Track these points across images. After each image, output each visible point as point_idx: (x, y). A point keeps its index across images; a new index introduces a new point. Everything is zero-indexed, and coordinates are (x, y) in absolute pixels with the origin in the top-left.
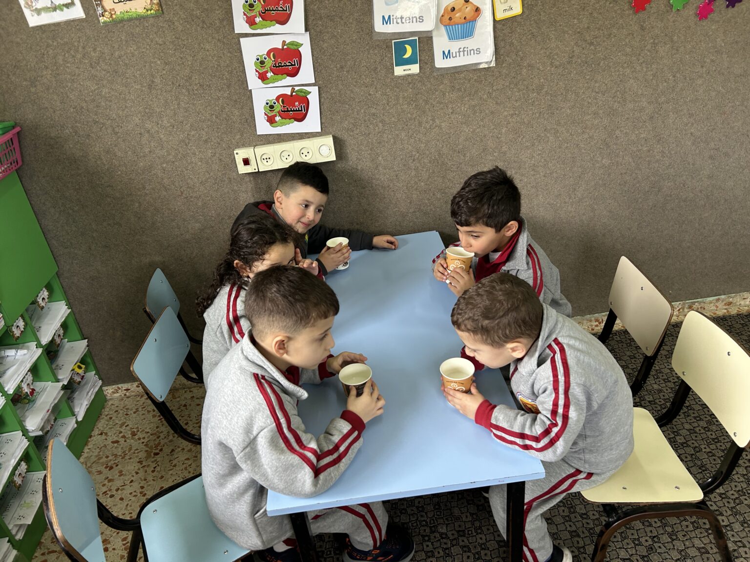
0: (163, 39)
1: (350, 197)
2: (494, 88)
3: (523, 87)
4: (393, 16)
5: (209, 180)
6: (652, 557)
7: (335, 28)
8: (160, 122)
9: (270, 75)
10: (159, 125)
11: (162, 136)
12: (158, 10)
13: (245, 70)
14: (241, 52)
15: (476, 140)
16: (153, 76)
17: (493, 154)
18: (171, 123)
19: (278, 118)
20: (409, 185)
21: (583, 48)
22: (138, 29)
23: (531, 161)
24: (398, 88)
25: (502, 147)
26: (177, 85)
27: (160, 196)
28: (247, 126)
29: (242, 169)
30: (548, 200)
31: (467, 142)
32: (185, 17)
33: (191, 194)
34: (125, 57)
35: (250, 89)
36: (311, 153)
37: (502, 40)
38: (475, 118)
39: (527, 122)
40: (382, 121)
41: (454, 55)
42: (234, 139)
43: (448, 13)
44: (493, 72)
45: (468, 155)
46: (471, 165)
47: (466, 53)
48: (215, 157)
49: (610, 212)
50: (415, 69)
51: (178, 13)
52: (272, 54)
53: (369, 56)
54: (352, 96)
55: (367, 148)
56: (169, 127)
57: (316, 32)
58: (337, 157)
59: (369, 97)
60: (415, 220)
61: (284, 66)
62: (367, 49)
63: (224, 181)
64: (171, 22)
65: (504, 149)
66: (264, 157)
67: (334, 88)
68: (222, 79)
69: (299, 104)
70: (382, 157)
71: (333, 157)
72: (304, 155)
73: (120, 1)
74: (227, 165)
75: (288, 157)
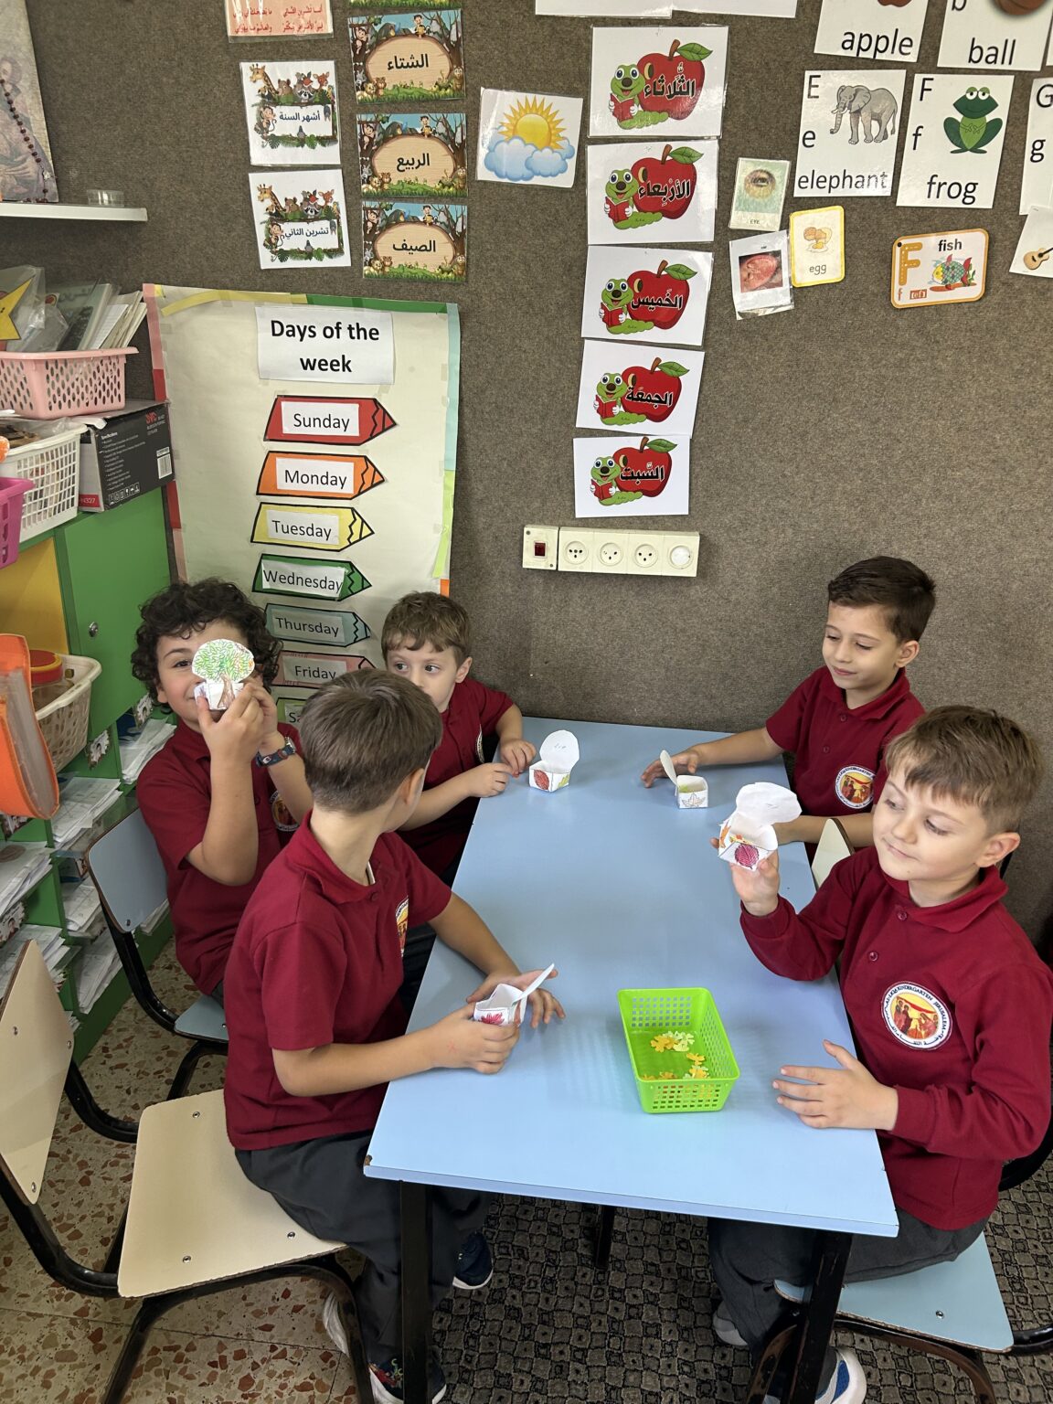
2: (1014, 507)
5: (468, 568)
7: (750, 353)
12: (461, 274)
13: (578, 393)
14: (580, 364)
19: (613, 490)
28: (557, 489)
29: (530, 561)
36: (654, 557)
38: (966, 553)
40: (795, 526)
42: (528, 507)
48: (489, 532)
51: (491, 283)
52: (632, 375)
53: (798, 410)
54: (752, 472)
57: (717, 353)
58: (698, 572)
59: (781, 480)
61: (647, 400)
63: (494, 575)
64: (476, 294)
66: (573, 547)
68: (536, 403)
69: (654, 465)
71: (691, 571)
72: (643, 557)
73: (404, 248)
74: (506, 549)
75: (612, 556)
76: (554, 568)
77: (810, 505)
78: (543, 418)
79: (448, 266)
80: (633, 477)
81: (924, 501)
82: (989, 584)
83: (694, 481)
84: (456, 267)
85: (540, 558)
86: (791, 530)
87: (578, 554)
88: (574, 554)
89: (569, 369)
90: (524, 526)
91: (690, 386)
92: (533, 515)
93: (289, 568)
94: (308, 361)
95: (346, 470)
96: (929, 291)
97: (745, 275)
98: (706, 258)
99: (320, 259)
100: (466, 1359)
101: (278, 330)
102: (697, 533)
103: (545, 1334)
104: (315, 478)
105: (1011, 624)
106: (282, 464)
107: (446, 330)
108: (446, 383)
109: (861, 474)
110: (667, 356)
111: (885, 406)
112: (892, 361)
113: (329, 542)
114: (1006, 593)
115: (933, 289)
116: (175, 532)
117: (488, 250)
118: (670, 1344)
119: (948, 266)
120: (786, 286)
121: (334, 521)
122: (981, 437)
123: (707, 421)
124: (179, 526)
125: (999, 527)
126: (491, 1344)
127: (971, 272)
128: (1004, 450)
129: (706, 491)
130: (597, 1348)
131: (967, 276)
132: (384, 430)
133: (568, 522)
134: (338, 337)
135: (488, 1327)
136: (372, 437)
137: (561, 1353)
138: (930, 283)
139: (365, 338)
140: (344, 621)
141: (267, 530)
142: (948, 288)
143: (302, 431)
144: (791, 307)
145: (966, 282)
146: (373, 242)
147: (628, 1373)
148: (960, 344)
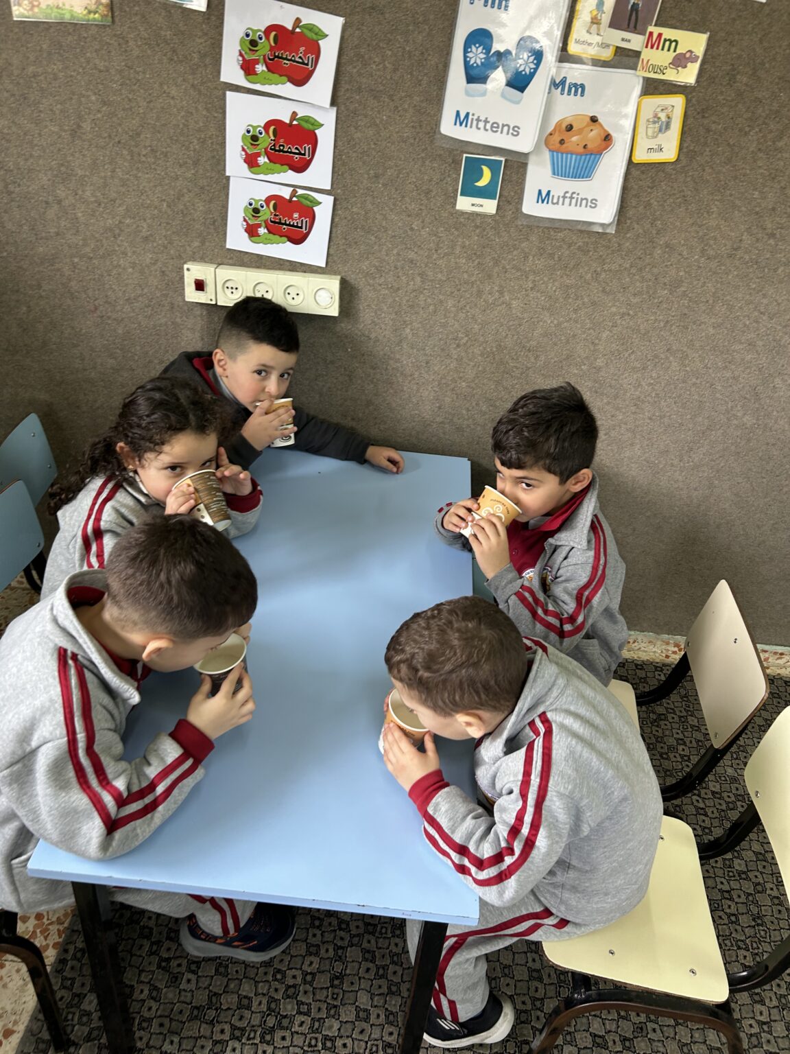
0: (106, 64)
1: (349, 376)
2: (606, 267)
3: (649, 276)
4: (473, 115)
5: (140, 299)
6: (638, 1043)
7: (379, 112)
8: (80, 192)
9: (263, 160)
10: (78, 197)
11: (80, 215)
12: (106, 16)
13: (225, 142)
14: (224, 113)
15: (560, 340)
16: (80, 117)
17: (580, 366)
18: (96, 197)
19: (262, 231)
20: (444, 381)
21: (758, 240)
22: (70, 38)
23: (635, 391)
24: (457, 229)
25: (596, 359)
26: (117, 140)
27: (61, 304)
28: (212, 231)
29: (192, 295)
30: (647, 455)
31: (545, 339)
32: (146, 36)
33: (109, 314)
34: (42, 78)
35: (227, 174)
36: (301, 297)
37: (635, 196)
38: (565, 305)
39: (643, 331)
40: (421, 275)
41: (555, 201)
42: (189, 245)
43: (560, 131)
44: (610, 241)
45: (543, 358)
46: (543, 375)
47: (574, 201)
48: (156, 267)
49: (737, 495)
50: (489, 206)
51: (136, 28)
52: (272, 128)
53: (422, 169)
54: (384, 224)
55: (391, 309)
56: (92, 202)
57: (347, 110)
58: (340, 312)
59: (410, 233)
60: (442, 435)
61: (287, 152)
62: (422, 158)
63: (164, 306)
64: (123, 38)
65: (599, 363)
66: (229, 284)
67: (359, 205)
68: (188, 149)
69: (300, 217)
70: (412, 330)
71: (334, 311)
72: (291, 297)
74: (172, 283)
76: (214, 302)
79: (93, 7)
80: (280, 223)
81: (531, 257)
84: (100, 7)
85: (200, 293)
86: (419, 278)
87: (234, 290)
89: (215, 117)
90: (185, 263)
91: (326, 140)
92: (194, 253)
98: (337, 22)
110: (302, 111)
123: (342, 174)
129: (344, 238)
133: (226, 262)
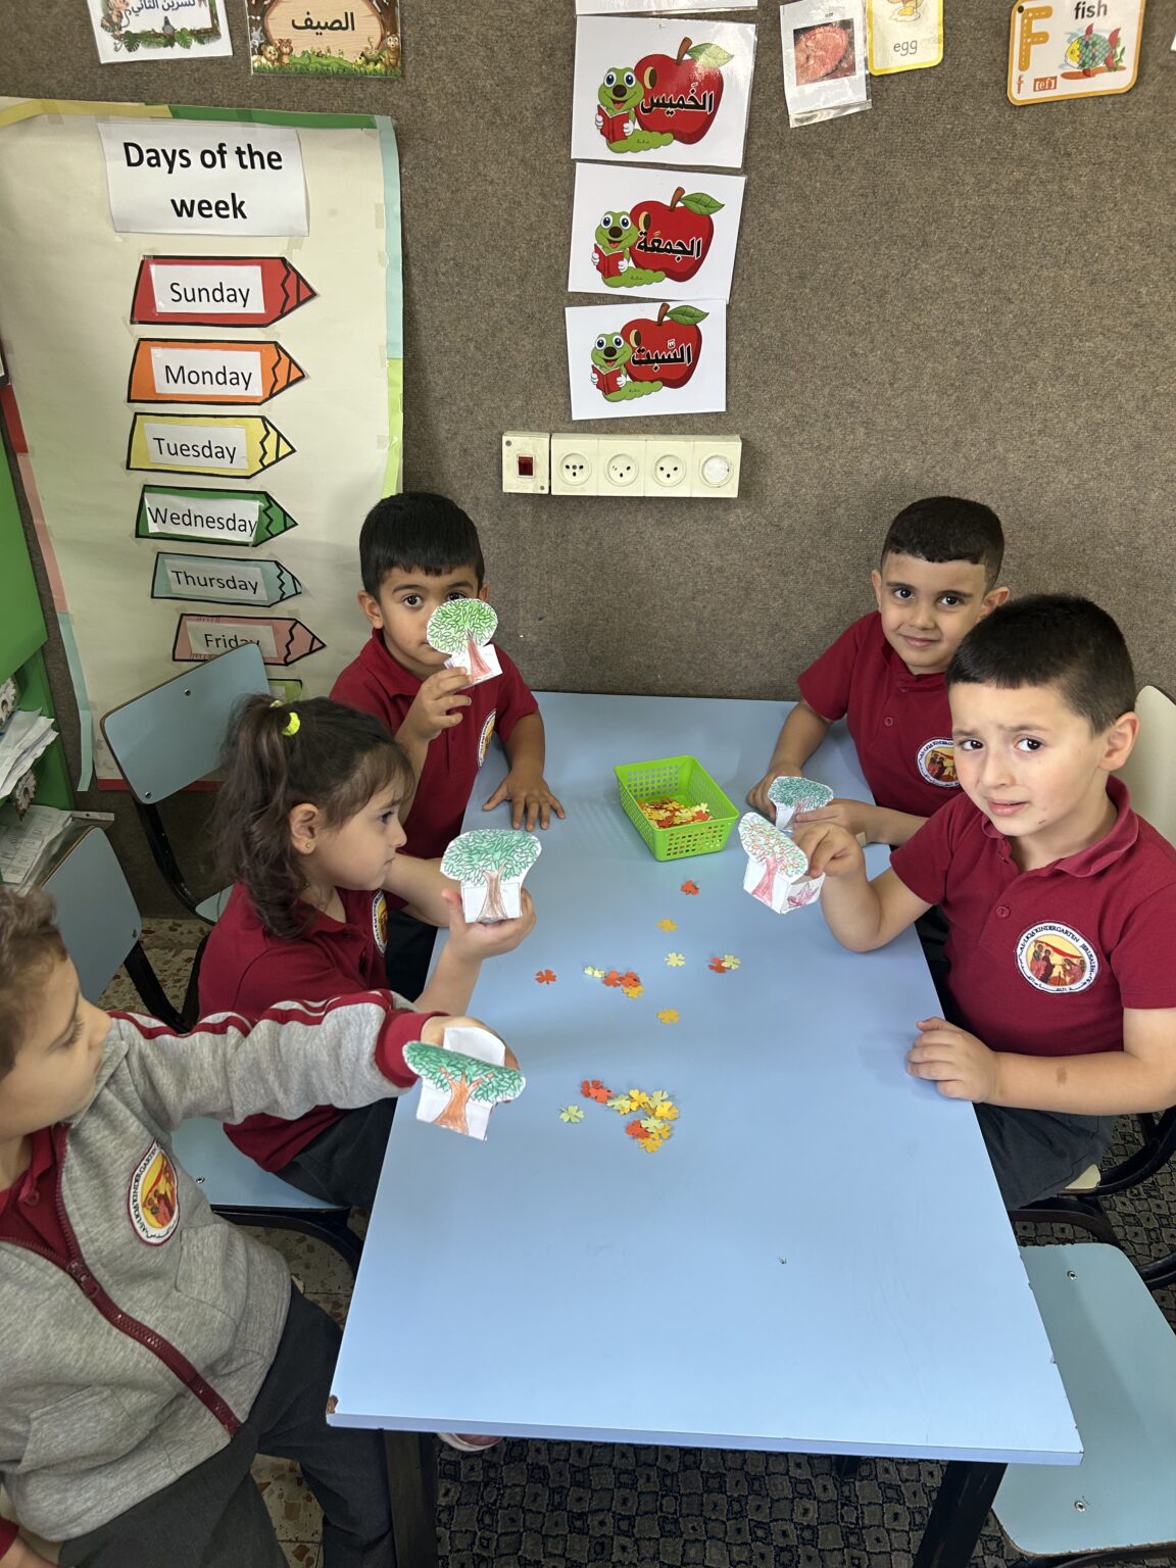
7: (810, 177)
12: (394, 66)
13: (569, 243)
14: (571, 198)
19: (623, 380)
29: (513, 482)
36: (681, 472)
38: (1093, 453)
40: (866, 424)
48: (454, 444)
51: (439, 79)
52: (644, 214)
53: (875, 260)
54: (811, 349)
58: (740, 491)
59: (850, 360)
61: (665, 250)
66: (570, 462)
67: (772, 324)
68: (511, 258)
69: (678, 344)
71: (731, 490)
72: (665, 472)
73: (308, 25)
74: (479, 466)
75: (625, 472)
76: (546, 491)
77: (889, 393)
78: (522, 279)
79: (375, 53)
80: (649, 361)
81: (1041, 384)
82: (1120, 495)
83: (732, 365)
84: (385, 53)
85: (526, 478)
86: (862, 429)
87: (577, 471)
88: (572, 471)
89: (555, 206)
90: (501, 434)
91: (726, 227)
92: (514, 417)
93: (180, 504)
94: (183, 203)
95: (250, 363)
96: (1059, 79)
97: (803, 59)
98: (745, 35)
99: (187, 45)
100: (481, 1544)
101: (135, 159)
102: (738, 437)
103: (580, 1499)
104: (207, 376)
105: (1145, 547)
106: (160, 356)
107: (377, 153)
108: (383, 232)
109: (958, 349)
110: (693, 184)
111: (993, 251)
112: (1005, 184)
113: (232, 466)
114: (1142, 506)
115: (1066, 76)
116: (20, 458)
117: (431, 26)
118: (739, 1501)
119: (1087, 41)
120: (861, 72)
121: (240, 436)
122: (1122, 293)
123: (749, 277)
124: (24, 449)
125: (1137, 417)
126: (513, 1520)
127: (1119, 50)
128: (1151, 309)
129: (749, 378)
130: (646, 1513)
131: (1113, 56)
132: (300, 303)
133: (562, 426)
134: (223, 166)
135: (506, 1495)
136: (283, 315)
137: (602, 1523)
138: (1061, 67)
139: (263, 167)
140: (264, 573)
141: (147, 452)
142: (1087, 74)
143: (184, 307)
144: (869, 107)
145: (1112, 66)
146: (263, 16)
147: (688, 1545)
148: (1099, 157)
